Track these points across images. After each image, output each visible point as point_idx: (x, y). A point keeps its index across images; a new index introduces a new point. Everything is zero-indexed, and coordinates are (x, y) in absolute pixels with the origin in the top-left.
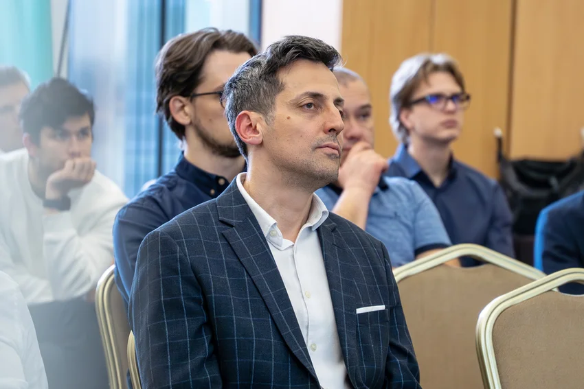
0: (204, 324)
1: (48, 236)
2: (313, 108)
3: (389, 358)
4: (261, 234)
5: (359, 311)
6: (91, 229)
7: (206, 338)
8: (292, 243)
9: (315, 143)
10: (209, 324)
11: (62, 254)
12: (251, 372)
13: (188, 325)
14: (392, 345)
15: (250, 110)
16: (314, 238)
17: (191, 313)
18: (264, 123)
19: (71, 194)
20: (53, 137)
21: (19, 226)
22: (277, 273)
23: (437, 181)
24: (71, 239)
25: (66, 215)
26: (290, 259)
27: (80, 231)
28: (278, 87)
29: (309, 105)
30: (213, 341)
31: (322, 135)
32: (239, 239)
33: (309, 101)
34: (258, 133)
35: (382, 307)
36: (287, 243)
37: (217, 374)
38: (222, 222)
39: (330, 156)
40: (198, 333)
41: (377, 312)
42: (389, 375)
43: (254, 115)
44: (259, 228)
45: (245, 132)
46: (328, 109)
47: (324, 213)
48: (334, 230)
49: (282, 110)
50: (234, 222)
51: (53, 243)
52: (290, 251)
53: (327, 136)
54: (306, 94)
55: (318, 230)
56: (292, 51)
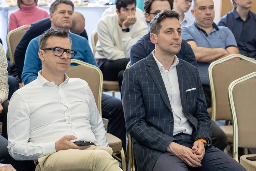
0: (140, 96)
1: (123, 40)
2: (170, 32)
3: (197, 103)
4: (159, 69)
5: (187, 91)
6: (136, 36)
7: (141, 100)
8: (168, 71)
9: (170, 43)
10: (142, 96)
11: (127, 45)
12: (153, 111)
13: (136, 97)
14: (198, 99)
15: (154, 33)
16: (175, 69)
17: (137, 93)
18: (157, 37)
19: (130, 27)
20: (124, 10)
21: (115, 36)
22: (162, 81)
23: (244, 19)
24: (130, 40)
25: (128, 33)
26: (167, 76)
27: (132, 37)
28: (160, 27)
29: (169, 31)
30: (143, 101)
31: (173, 41)
32: (152, 71)
33: (169, 30)
34: (155, 40)
35: (195, 89)
36: (166, 71)
37: (144, 111)
38: (148, 66)
39: (175, 47)
40: (139, 99)
41: (193, 90)
42: (197, 107)
43: (154, 35)
44: (158, 67)
45: (153, 40)
46: (175, 32)
47: (178, 62)
48: (182, 65)
49: (161, 34)
50: (151, 65)
51: (124, 42)
52: (167, 73)
53: (174, 41)
54: (168, 29)
55: (176, 66)
56: (163, 16)
